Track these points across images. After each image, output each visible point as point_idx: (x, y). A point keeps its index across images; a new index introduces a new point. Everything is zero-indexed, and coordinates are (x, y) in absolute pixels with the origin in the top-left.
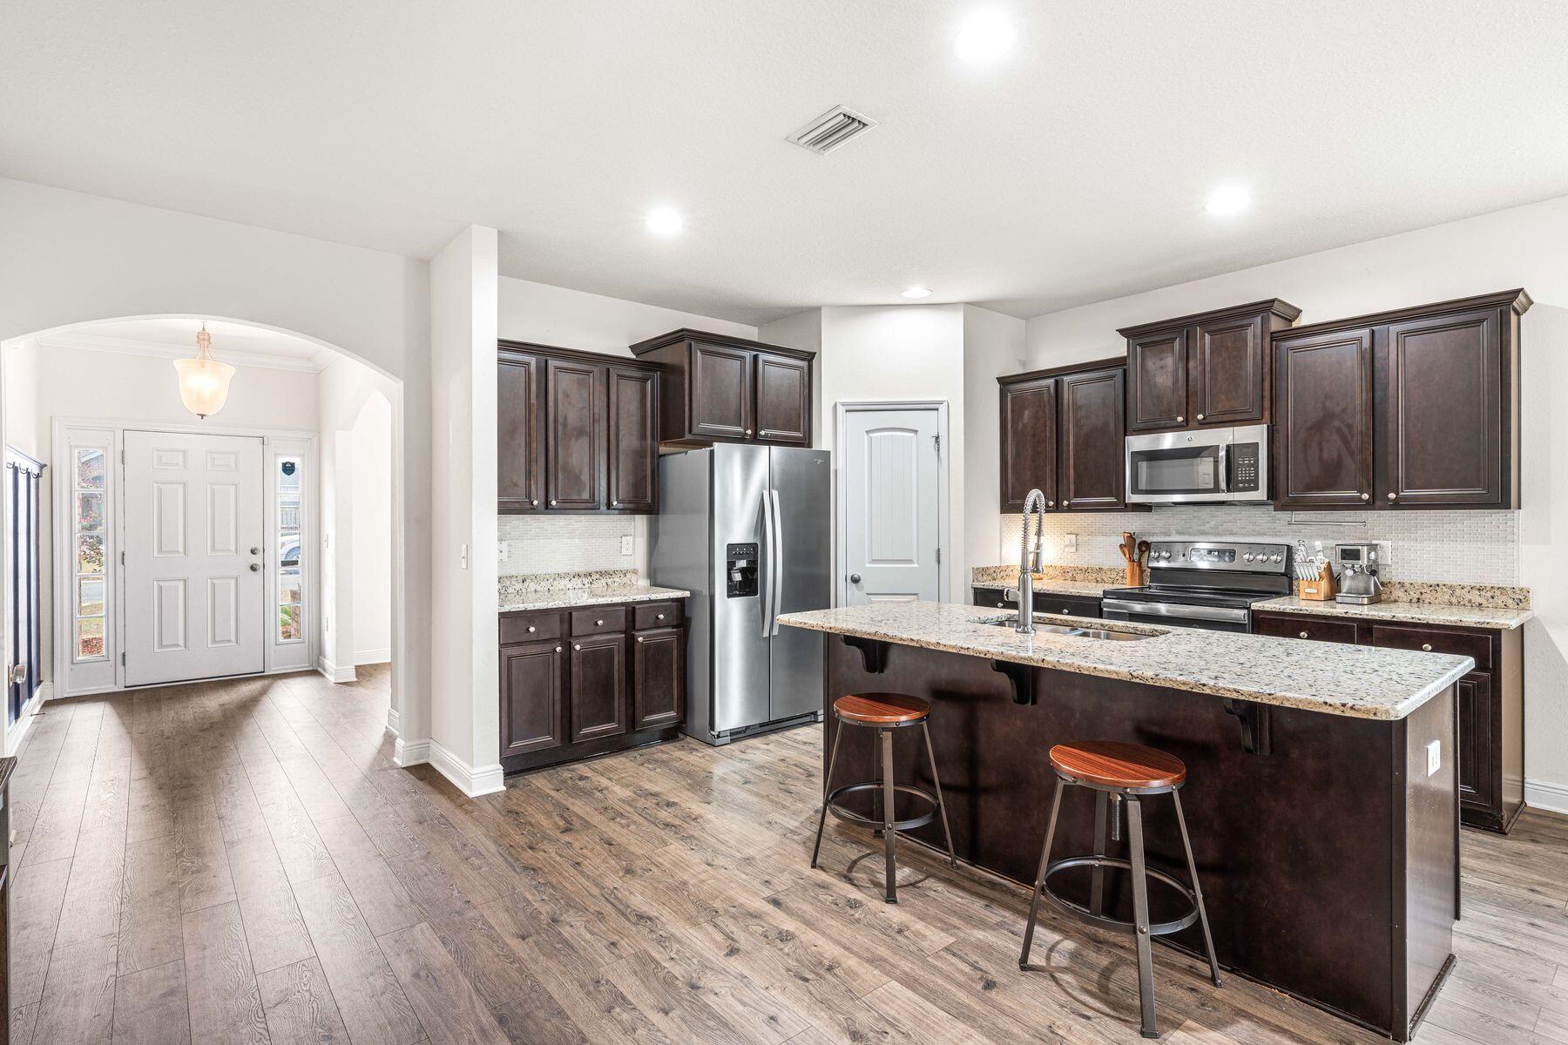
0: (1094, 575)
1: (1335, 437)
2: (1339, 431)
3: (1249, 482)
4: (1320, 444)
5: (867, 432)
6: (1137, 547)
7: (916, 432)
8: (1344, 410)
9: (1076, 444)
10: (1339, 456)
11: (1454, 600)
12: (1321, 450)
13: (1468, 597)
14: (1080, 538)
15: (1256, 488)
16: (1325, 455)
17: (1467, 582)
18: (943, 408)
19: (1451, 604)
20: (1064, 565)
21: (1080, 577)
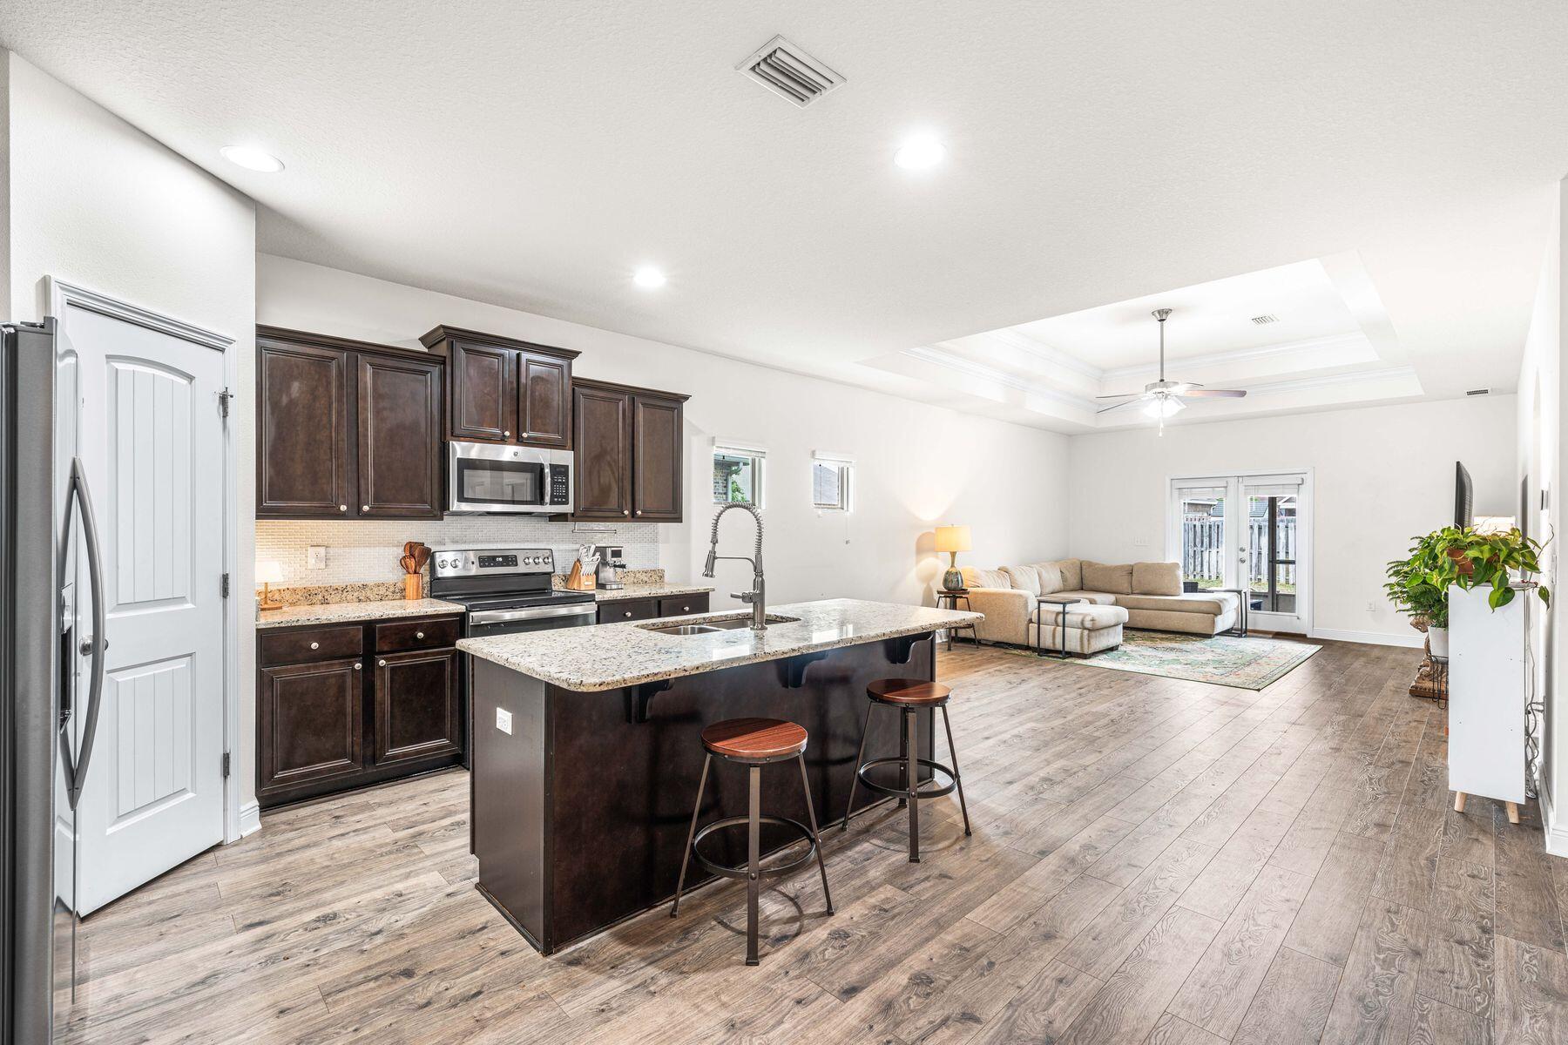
0: (356, 594)
1: (607, 468)
2: (610, 465)
3: (562, 497)
4: (599, 472)
5: (108, 357)
6: (419, 555)
7: (191, 378)
8: (612, 449)
9: (376, 439)
10: (610, 484)
11: (635, 581)
12: (599, 477)
13: (642, 577)
14: (331, 551)
15: (566, 503)
16: (602, 481)
17: (640, 569)
18: (229, 349)
19: (634, 583)
20: (308, 585)
21: (335, 598)
